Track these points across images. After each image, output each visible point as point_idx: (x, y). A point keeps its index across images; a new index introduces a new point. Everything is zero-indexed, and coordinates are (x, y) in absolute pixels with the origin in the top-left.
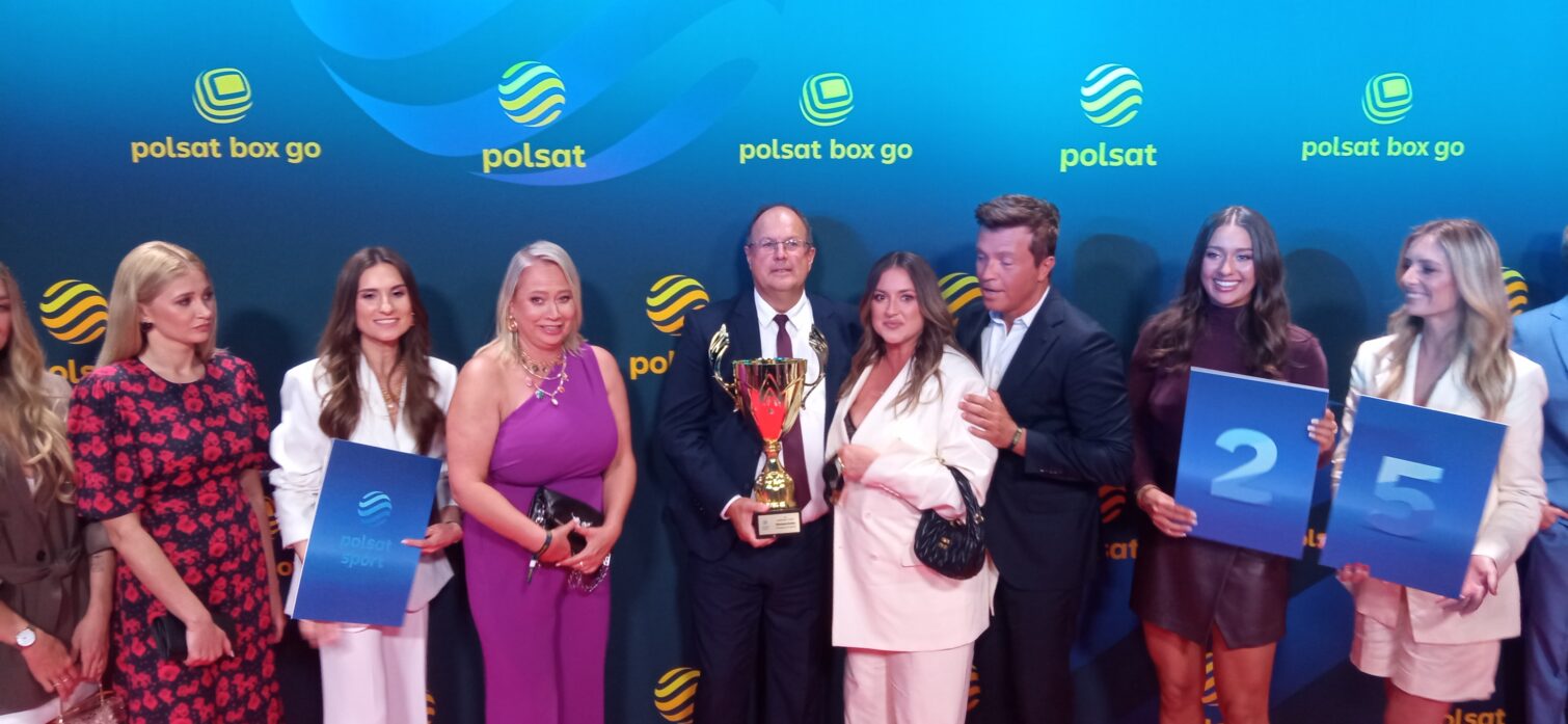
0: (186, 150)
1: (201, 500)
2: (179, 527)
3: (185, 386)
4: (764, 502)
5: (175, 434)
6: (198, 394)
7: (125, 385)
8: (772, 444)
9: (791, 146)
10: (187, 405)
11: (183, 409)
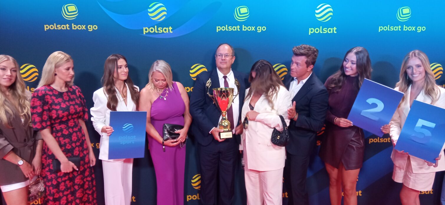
0: (60, 27)
1: (70, 125)
2: (63, 133)
3: (64, 92)
4: (222, 129)
5: (62, 106)
6: (67, 95)
7: (47, 92)
8: (224, 112)
9: (231, 27)
10: (64, 98)
11: (63, 99)
